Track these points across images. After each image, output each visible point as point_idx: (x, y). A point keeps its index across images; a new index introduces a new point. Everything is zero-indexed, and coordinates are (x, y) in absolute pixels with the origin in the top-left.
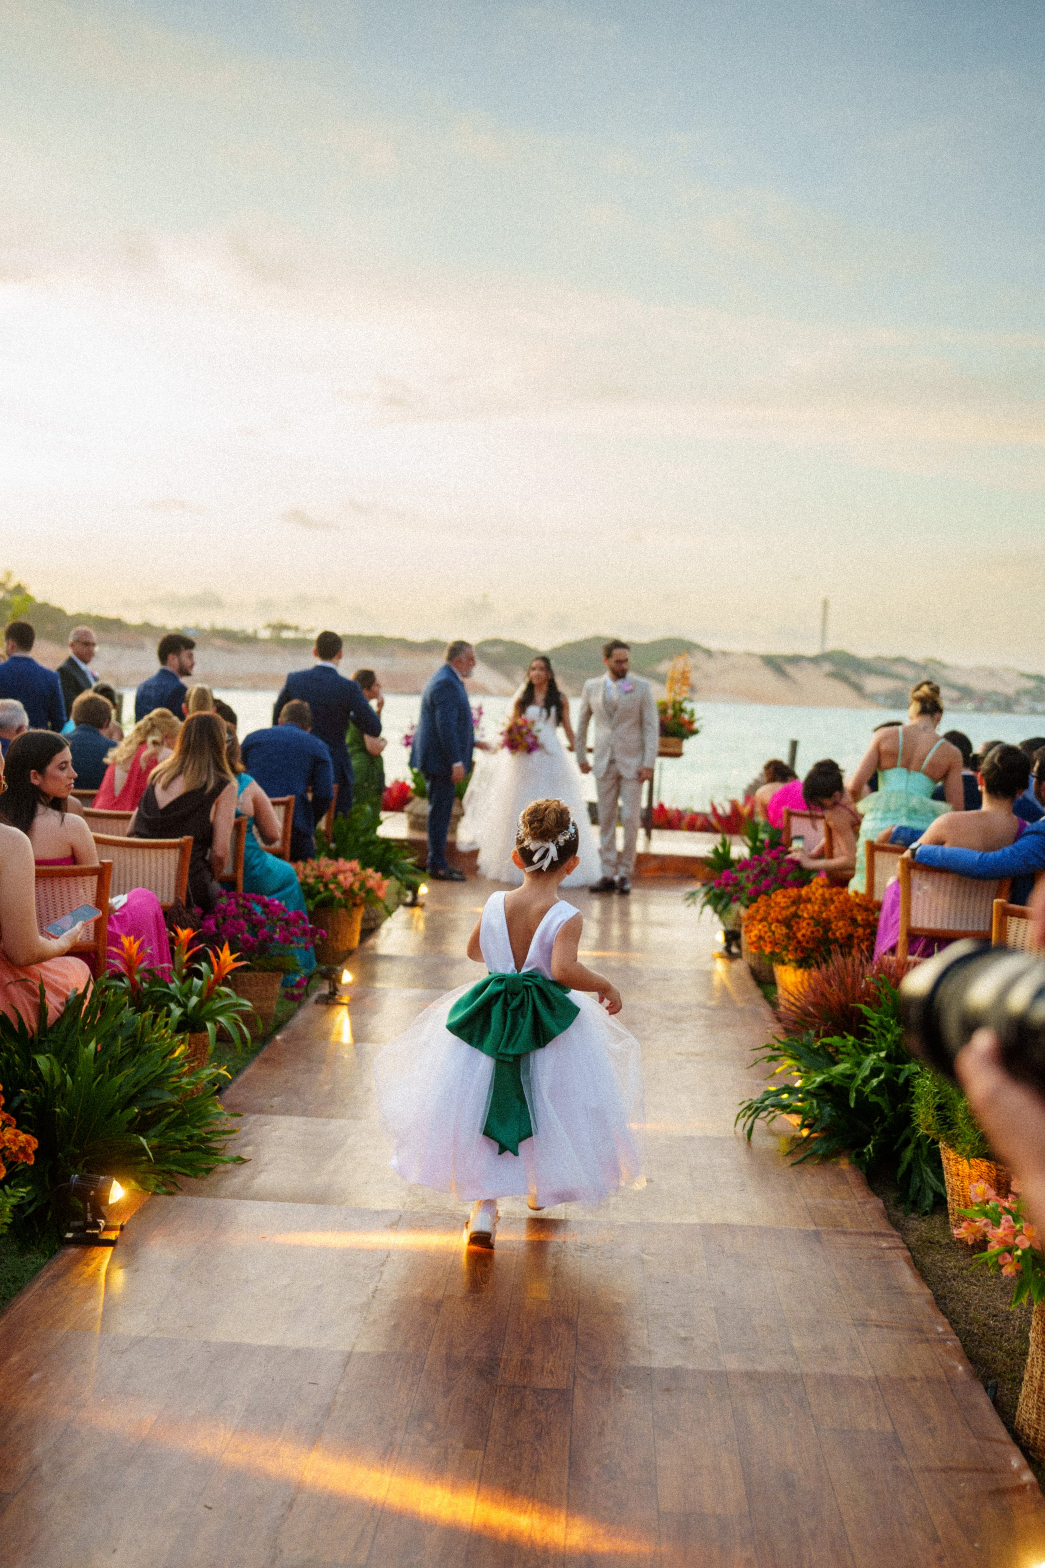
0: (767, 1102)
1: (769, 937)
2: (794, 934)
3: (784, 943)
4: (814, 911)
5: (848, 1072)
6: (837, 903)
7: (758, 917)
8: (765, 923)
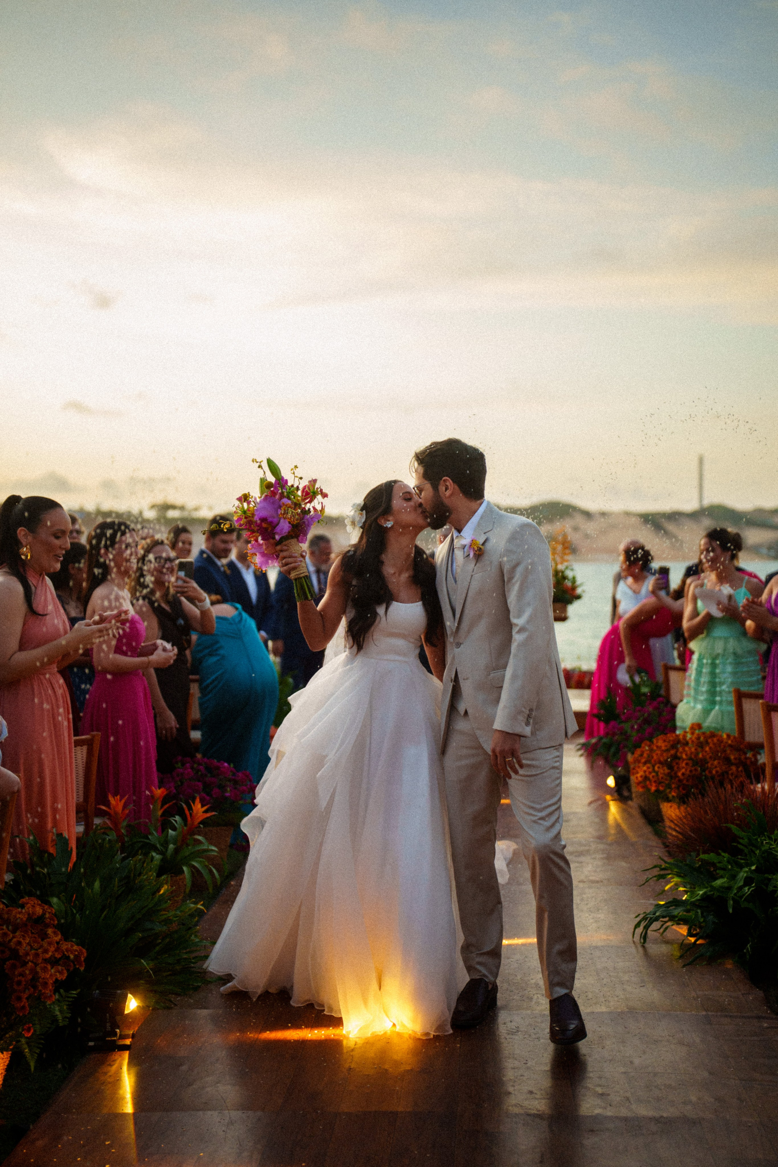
0: (657, 914)
1: (653, 777)
2: (676, 773)
3: (667, 782)
4: (691, 753)
5: (726, 885)
6: (711, 745)
7: (643, 760)
8: (649, 765)
